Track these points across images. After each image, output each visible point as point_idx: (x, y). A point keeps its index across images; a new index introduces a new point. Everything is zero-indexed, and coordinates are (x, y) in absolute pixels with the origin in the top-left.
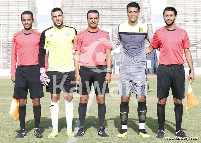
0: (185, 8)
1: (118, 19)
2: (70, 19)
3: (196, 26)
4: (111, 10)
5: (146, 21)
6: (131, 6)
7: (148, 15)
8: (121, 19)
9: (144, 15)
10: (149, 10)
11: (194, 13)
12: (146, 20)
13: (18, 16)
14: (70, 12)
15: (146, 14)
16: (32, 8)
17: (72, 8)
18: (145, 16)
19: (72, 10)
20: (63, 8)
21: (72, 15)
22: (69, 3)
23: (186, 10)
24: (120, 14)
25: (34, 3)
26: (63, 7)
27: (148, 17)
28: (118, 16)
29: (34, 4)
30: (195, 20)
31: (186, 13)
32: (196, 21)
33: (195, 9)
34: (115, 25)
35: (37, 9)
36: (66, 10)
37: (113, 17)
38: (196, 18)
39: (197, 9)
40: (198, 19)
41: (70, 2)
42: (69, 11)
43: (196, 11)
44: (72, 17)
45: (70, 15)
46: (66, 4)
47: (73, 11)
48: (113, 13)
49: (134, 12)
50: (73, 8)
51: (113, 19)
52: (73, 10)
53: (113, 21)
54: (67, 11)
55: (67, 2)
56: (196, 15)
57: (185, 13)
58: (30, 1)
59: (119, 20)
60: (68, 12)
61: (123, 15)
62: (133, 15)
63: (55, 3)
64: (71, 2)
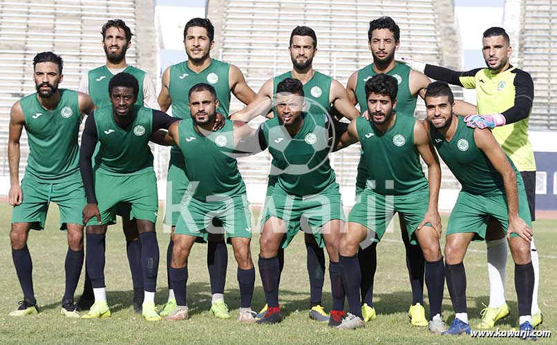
2: (546, 63)
13: (409, 52)
14: (547, 45)
16: (445, 31)
17: (550, 33)
19: (550, 39)
20: (526, 34)
21: (552, 52)
22: (541, 21)
25: (449, 17)
26: (527, 30)
29: (448, 20)
35: (457, 33)
36: (534, 39)
41: (544, 18)
42: (544, 42)
44: (552, 58)
45: (547, 52)
46: (533, 24)
47: (554, 42)
50: (552, 34)
52: (553, 39)
54: (538, 42)
55: (536, 17)
58: (437, 13)
60: (540, 45)
63: (504, 20)
64: (548, 18)
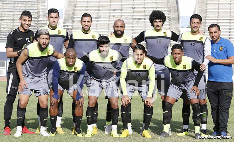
0: (87, 3)
1: (9, 13)
3: (97, 24)
4: (2, 2)
5: (40, 17)
6: (194, 18)
7: (44, 10)
8: (12, 13)
9: (39, 10)
10: (46, 4)
11: (96, 9)
12: (41, 15)
15: (42, 9)
18: (41, 10)
23: (88, 6)
24: (13, 8)
27: (44, 12)
28: (9, 10)
30: (97, 17)
31: (88, 9)
32: (97, 19)
33: (99, 4)
34: (5, 19)
37: (4, 10)
38: (98, 15)
39: (100, 5)
40: (100, 16)
43: (99, 7)
48: (4, 6)
49: (197, 23)
51: (3, 13)
53: (2, 16)
56: (99, 11)
57: (86, 9)
59: (10, 15)
61: (15, 9)
62: (196, 26)
